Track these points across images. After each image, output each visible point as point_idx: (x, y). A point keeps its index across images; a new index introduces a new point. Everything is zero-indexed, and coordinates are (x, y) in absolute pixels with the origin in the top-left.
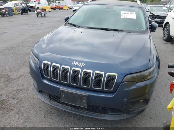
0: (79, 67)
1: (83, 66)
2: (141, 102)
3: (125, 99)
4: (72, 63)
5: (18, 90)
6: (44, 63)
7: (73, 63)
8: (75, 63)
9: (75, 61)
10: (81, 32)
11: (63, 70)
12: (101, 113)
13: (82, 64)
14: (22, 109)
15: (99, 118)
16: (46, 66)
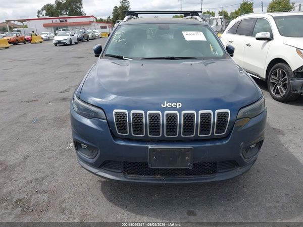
0: (175, 109)
1: (180, 106)
2: (253, 148)
3: (242, 143)
4: (162, 105)
5: (37, 180)
6: (116, 114)
7: (164, 105)
8: (166, 105)
9: (166, 102)
10: (142, 65)
11: (151, 118)
12: (209, 173)
13: (178, 104)
14: (64, 204)
15: (208, 181)
16: (121, 117)
